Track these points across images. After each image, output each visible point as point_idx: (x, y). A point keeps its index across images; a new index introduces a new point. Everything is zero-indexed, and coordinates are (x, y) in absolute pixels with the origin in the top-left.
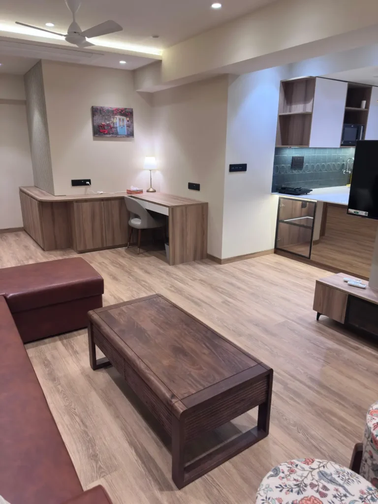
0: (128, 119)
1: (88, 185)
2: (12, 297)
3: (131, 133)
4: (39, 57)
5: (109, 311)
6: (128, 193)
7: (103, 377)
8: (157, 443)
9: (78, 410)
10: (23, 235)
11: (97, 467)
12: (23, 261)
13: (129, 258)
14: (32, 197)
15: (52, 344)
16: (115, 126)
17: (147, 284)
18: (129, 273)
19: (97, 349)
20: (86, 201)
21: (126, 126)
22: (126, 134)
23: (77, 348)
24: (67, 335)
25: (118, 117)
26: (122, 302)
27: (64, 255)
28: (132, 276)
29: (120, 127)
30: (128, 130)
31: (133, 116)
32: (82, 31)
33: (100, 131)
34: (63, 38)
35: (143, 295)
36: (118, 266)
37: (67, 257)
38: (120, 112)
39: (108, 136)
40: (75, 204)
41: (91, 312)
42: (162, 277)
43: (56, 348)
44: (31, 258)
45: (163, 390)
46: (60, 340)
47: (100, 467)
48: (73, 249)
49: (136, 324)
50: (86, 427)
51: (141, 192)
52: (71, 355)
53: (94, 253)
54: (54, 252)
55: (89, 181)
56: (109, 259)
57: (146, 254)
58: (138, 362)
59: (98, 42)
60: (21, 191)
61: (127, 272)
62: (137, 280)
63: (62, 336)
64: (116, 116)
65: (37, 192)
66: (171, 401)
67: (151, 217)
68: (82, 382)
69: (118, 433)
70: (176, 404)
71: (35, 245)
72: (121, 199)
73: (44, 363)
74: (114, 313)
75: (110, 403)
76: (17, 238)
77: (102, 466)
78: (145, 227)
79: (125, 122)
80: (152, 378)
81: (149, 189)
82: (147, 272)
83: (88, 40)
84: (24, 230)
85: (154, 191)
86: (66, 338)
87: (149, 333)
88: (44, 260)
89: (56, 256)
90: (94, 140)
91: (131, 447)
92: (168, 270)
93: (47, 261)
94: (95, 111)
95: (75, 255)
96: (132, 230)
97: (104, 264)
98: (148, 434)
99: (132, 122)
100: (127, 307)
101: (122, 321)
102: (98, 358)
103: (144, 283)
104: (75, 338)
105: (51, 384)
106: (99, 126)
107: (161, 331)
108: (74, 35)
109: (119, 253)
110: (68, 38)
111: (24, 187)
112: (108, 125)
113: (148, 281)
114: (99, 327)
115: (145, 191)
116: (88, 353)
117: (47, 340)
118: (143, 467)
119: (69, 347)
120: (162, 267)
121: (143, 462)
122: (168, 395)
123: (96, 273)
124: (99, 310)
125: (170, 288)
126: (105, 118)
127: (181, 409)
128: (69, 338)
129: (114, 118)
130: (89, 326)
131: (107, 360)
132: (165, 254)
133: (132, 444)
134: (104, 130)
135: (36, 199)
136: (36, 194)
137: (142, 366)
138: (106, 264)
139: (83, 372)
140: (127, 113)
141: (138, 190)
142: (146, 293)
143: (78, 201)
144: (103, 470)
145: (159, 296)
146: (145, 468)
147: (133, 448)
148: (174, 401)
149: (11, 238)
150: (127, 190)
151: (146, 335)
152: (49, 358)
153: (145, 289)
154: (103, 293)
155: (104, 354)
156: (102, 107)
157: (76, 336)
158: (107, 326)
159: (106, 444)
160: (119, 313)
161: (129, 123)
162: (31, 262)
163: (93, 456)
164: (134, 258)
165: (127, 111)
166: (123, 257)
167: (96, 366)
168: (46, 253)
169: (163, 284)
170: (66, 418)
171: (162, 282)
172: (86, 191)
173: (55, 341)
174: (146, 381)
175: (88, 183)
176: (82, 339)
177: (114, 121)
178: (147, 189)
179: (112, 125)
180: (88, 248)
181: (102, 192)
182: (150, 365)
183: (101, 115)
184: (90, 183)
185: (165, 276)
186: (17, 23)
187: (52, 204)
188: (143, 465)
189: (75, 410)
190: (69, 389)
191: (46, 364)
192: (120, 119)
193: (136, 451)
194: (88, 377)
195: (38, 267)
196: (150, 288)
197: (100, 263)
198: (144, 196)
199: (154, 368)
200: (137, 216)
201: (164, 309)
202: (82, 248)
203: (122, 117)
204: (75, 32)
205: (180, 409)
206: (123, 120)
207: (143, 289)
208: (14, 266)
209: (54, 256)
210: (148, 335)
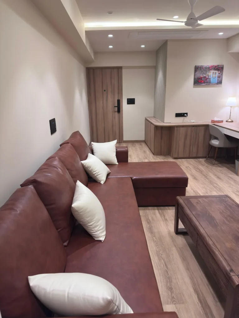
0: (219, 72)
1: (186, 116)
2: (135, 179)
3: (220, 81)
4: (166, 38)
5: (190, 199)
6: (212, 122)
7: (181, 240)
8: (214, 298)
9: (164, 256)
10: (144, 144)
11: (171, 296)
12: (142, 160)
13: (207, 167)
14: (151, 123)
15: (153, 211)
16: (209, 77)
17: (218, 186)
18: (206, 176)
19: (180, 222)
20: (183, 126)
21: (217, 77)
22: (216, 82)
23: (167, 217)
24: (162, 208)
25: (212, 71)
26: (199, 195)
27: (165, 159)
28: (208, 179)
29: (213, 78)
30: (218, 80)
31: (223, 70)
32: (196, 17)
33: (198, 82)
34: (183, 24)
35: (215, 193)
36: (198, 170)
37: (166, 160)
38: (214, 68)
39: (203, 84)
40: (176, 128)
41: (178, 197)
42: (230, 184)
43: (155, 214)
44: (146, 158)
45: (225, 264)
46: (158, 210)
47: (173, 297)
48: (170, 156)
49: (208, 213)
50: (168, 268)
51: (222, 122)
52: (163, 221)
53: (183, 160)
54: (159, 157)
55: (187, 114)
56: (193, 165)
57: (220, 165)
58: (207, 239)
59: (205, 23)
60: (146, 119)
61: (204, 175)
62: (211, 182)
63: (159, 208)
64: (211, 71)
65: (154, 120)
66: (230, 274)
67: (227, 140)
68: (168, 240)
69: (187, 280)
70: (233, 277)
71: (150, 151)
72: (207, 126)
73: (147, 221)
74: (194, 201)
75: (184, 259)
76: (141, 146)
77: (174, 297)
78: (222, 146)
79: (217, 74)
80: (217, 253)
81: (228, 120)
82: (218, 178)
83: (199, 22)
84: (145, 142)
85: (232, 122)
86: (161, 209)
87: (218, 221)
88: (153, 160)
89: (160, 159)
90: (194, 87)
91: (195, 293)
92: (235, 179)
93: (155, 161)
94: (197, 69)
95: (172, 160)
96: (211, 147)
97: (188, 168)
98: (208, 289)
99: (222, 75)
100: (203, 200)
101: (199, 208)
102: (179, 227)
103: (215, 185)
104: (167, 211)
105: (149, 235)
106: (198, 78)
107: (227, 222)
108: (191, 21)
109: (200, 162)
110: (187, 24)
111: (148, 117)
112: (205, 77)
113: (219, 184)
114: (182, 208)
115: (225, 121)
116: (173, 222)
117: (150, 208)
118: (202, 309)
119: (162, 215)
120: (230, 176)
121: (202, 306)
122: (228, 268)
123: (184, 173)
124: (183, 197)
125: (236, 193)
126: (204, 73)
127: (238, 282)
128: (163, 210)
129: (209, 72)
130: (176, 206)
131: (185, 231)
132: (234, 167)
133: (196, 291)
134: (201, 81)
135: (154, 125)
136: (154, 122)
137: (210, 243)
138: (190, 168)
139: (169, 233)
140: (220, 69)
141: (219, 121)
142: (217, 192)
143: (177, 126)
144: (175, 300)
145: (227, 196)
146: (203, 311)
147: (196, 294)
148: (232, 274)
149: (137, 146)
150: (212, 120)
151: (215, 221)
152: (150, 218)
153: (216, 190)
154: (187, 187)
155: (184, 226)
156: (202, 66)
157: (167, 210)
158: (188, 209)
159: (179, 283)
160: (197, 203)
161: (220, 75)
162: (146, 161)
163: (170, 288)
164: (210, 167)
165: (219, 66)
166: (203, 165)
167: (178, 232)
168: (155, 157)
169: (230, 188)
170: (156, 258)
171: (230, 187)
172: (183, 120)
173: (154, 210)
174: (212, 253)
175: (186, 115)
176: (171, 212)
177: (209, 74)
178: (227, 120)
179: (207, 77)
180: (180, 156)
181: (194, 121)
182: (216, 244)
183: (200, 71)
184: (187, 115)
185: (232, 183)
186: (158, 19)
187: (162, 128)
188: (202, 308)
189: (162, 255)
190: (160, 241)
191: (149, 222)
192: (213, 73)
193: (198, 297)
194: (172, 237)
195: (150, 164)
196: (220, 190)
197: (187, 167)
198: (224, 124)
199: (219, 247)
200: (216, 138)
201: (230, 206)
202: (176, 156)
203: (215, 71)
204: (191, 19)
205: (236, 282)
206: (216, 73)
207: (215, 189)
208: (137, 162)
209: (159, 159)
210: (217, 222)
